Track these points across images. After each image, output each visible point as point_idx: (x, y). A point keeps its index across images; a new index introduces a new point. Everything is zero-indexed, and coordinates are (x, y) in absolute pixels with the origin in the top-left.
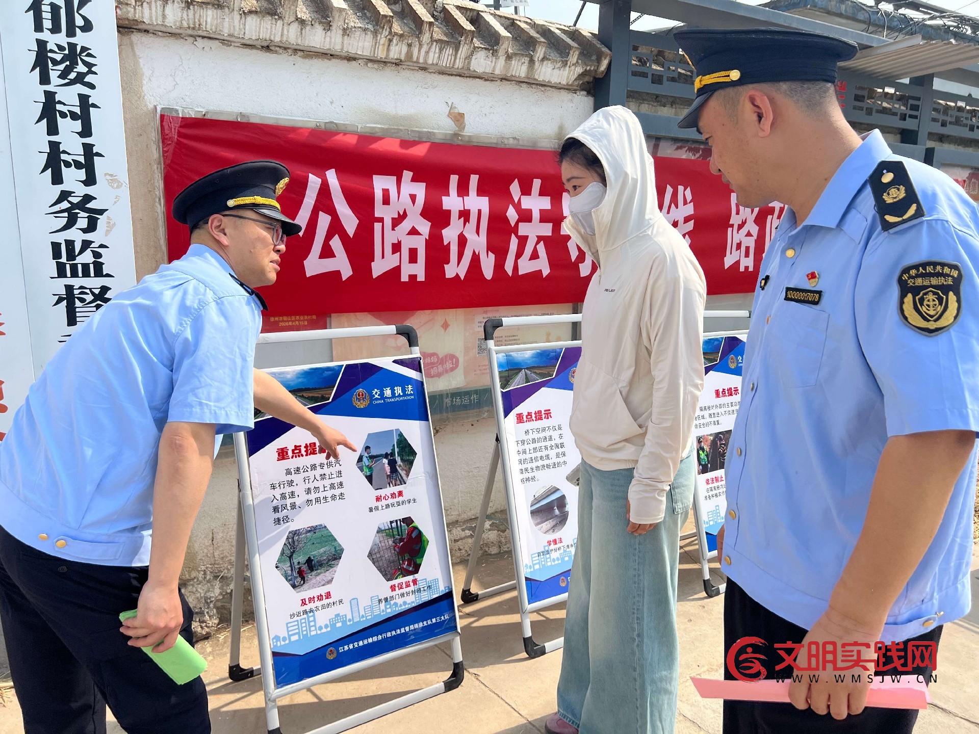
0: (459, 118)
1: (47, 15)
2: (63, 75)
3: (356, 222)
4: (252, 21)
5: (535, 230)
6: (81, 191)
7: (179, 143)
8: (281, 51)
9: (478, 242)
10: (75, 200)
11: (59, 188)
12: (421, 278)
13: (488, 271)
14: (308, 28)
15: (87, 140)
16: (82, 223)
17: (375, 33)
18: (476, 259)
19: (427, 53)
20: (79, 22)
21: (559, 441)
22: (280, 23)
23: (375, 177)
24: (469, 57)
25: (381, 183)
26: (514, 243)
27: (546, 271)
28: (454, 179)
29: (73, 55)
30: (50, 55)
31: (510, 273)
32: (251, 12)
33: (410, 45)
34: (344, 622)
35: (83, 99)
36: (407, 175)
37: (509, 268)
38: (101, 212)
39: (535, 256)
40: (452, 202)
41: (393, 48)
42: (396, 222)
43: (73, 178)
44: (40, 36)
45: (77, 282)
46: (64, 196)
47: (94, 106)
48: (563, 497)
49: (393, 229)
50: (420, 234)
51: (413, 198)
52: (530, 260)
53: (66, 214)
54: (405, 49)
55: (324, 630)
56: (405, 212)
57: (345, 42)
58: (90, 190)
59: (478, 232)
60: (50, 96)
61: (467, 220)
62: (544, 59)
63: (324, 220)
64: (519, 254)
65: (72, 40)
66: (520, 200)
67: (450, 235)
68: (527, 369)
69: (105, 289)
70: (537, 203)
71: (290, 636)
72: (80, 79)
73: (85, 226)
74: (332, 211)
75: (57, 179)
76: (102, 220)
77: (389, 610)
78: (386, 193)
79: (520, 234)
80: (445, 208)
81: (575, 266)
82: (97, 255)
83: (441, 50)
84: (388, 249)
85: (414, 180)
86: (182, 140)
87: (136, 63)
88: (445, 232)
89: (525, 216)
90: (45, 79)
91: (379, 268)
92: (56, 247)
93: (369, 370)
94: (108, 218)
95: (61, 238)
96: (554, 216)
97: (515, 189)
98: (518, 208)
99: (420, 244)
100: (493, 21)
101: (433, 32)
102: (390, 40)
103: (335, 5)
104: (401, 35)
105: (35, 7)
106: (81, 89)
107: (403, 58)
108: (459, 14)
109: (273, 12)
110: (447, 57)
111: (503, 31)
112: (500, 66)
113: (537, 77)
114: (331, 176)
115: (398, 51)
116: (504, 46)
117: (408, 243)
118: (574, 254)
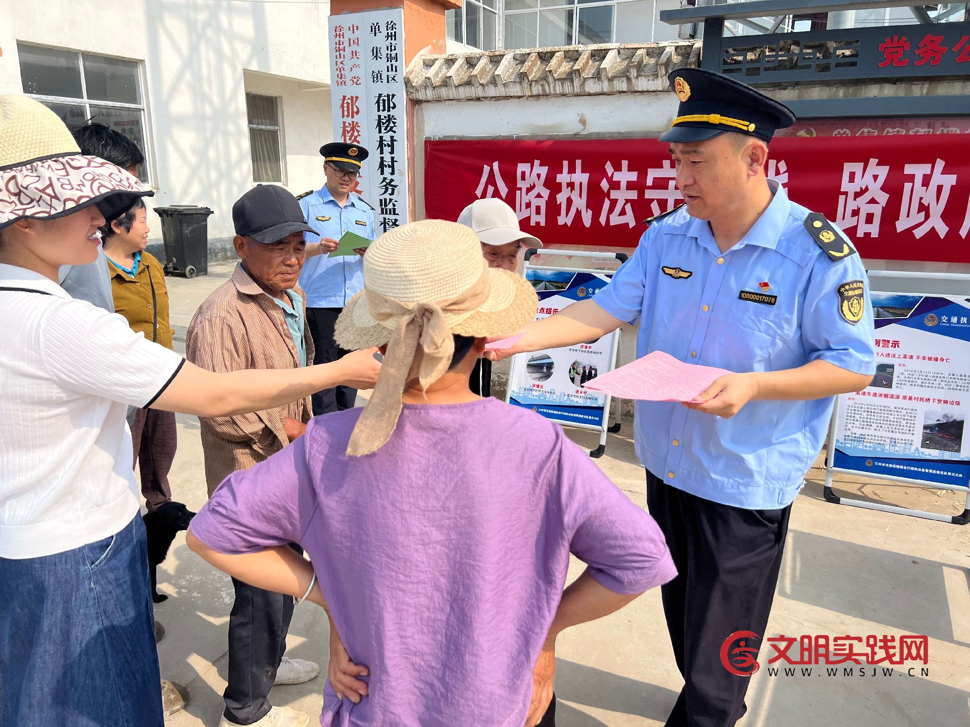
0: (583, 122)
1: (381, 105)
2: (385, 129)
3: (507, 190)
4: (461, 89)
5: (622, 195)
6: (389, 177)
7: (430, 153)
8: (484, 99)
9: (580, 202)
10: (388, 181)
11: (383, 176)
12: (543, 224)
13: (587, 222)
14: (486, 87)
15: (392, 155)
16: (390, 191)
17: (520, 83)
18: (578, 213)
20: (392, 105)
22: (473, 87)
23: (519, 164)
24: (583, 84)
25: (521, 168)
26: (607, 204)
27: (632, 224)
28: (565, 164)
29: (390, 119)
30: (382, 121)
31: (603, 224)
32: (459, 85)
33: (542, 85)
35: (392, 137)
36: (537, 163)
37: (603, 220)
38: (396, 186)
39: (623, 213)
40: (563, 178)
41: (533, 89)
42: (529, 190)
43: (387, 170)
44: (379, 113)
45: (387, 216)
46: (385, 179)
47: (395, 140)
49: (527, 194)
50: (542, 197)
51: (539, 176)
52: (619, 215)
53: (385, 187)
54: (540, 88)
56: (534, 184)
58: (393, 177)
59: (580, 196)
60: (381, 138)
61: (573, 188)
63: (491, 189)
64: (611, 210)
65: (389, 113)
66: (612, 175)
68: (547, 281)
69: (396, 220)
70: (626, 176)
72: (391, 130)
74: (494, 184)
75: (382, 173)
76: (396, 190)
78: (523, 174)
79: (611, 197)
80: (558, 181)
82: (394, 205)
83: (562, 85)
84: (524, 206)
85: (541, 165)
86: (432, 152)
87: (423, 117)
88: (558, 196)
89: (615, 185)
90: (380, 131)
92: (381, 201)
94: (398, 189)
95: (382, 197)
96: (638, 186)
97: (609, 168)
98: (610, 180)
99: (542, 203)
100: (611, 55)
101: (555, 75)
102: (531, 85)
103: (496, 73)
104: (536, 81)
105: (378, 102)
106: (391, 133)
107: (541, 93)
108: (585, 57)
109: (469, 83)
110: (567, 88)
111: (606, 64)
112: (606, 86)
113: (636, 89)
114: (496, 165)
115: (536, 89)
116: (604, 74)
117: (535, 202)
118: (656, 211)
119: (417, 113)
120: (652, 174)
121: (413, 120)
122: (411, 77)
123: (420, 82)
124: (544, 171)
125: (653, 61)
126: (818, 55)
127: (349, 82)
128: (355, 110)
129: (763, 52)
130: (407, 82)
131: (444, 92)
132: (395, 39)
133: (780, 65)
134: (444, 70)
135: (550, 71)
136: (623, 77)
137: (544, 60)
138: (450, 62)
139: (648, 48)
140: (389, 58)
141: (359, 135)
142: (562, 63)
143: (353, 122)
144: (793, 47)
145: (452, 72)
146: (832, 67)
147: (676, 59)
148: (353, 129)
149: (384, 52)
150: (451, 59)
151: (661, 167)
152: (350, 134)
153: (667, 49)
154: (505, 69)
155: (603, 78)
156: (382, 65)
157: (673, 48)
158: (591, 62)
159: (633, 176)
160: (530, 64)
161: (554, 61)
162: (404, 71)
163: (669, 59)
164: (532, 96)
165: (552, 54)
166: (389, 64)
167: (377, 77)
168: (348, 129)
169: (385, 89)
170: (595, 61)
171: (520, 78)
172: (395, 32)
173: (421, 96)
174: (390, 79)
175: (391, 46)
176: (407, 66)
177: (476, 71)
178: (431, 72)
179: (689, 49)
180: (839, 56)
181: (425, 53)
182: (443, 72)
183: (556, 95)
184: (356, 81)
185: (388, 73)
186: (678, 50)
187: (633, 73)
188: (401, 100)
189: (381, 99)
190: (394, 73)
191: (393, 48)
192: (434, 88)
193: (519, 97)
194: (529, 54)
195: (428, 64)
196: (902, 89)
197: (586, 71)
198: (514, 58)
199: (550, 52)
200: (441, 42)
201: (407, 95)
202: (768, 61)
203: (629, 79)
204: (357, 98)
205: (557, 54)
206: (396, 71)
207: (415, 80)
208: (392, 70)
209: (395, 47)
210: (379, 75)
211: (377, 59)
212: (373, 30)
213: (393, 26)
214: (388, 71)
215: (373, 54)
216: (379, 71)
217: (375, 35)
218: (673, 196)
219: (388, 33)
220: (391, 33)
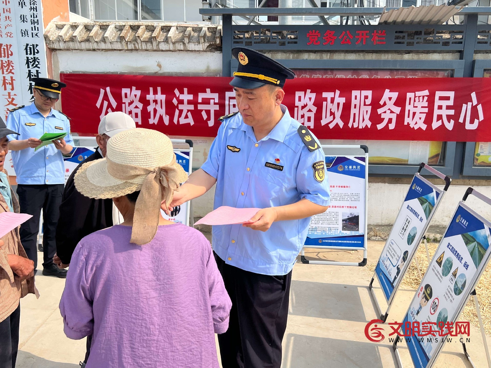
0: (159, 66)
1: (29, 50)
2: (32, 66)
3: (116, 104)
5: (186, 107)
8: (98, 50)
9: (162, 111)
12: (140, 123)
13: (166, 122)
14: (99, 43)
17: (121, 42)
18: (161, 117)
19: (141, 45)
20: (36, 51)
22: (90, 43)
23: (123, 89)
24: (158, 45)
25: (124, 91)
26: (177, 112)
27: (192, 123)
28: (151, 89)
29: (35, 60)
30: (29, 60)
31: (176, 123)
32: (82, 41)
33: (134, 44)
35: (37, 71)
36: (134, 88)
37: (175, 121)
39: (186, 117)
40: (150, 97)
41: (129, 46)
42: (130, 104)
44: (27, 56)
47: (40, 73)
49: (129, 106)
50: (138, 108)
51: (136, 96)
52: (184, 118)
54: (133, 46)
56: (133, 100)
59: (161, 107)
60: (29, 71)
61: (156, 103)
62: (189, 43)
63: (106, 103)
64: (180, 116)
65: (34, 56)
66: (179, 96)
67: (150, 109)
70: (186, 97)
72: (36, 66)
74: (108, 101)
78: (126, 94)
79: (179, 108)
80: (147, 99)
81: (206, 122)
83: (146, 44)
85: (136, 89)
86: (65, 80)
87: (58, 59)
88: (148, 107)
89: (181, 102)
90: (28, 67)
93: (85, 150)
96: (194, 102)
97: (177, 92)
98: (178, 99)
99: (139, 111)
100: (173, 30)
101: (142, 39)
102: (127, 44)
103: (105, 36)
104: (130, 42)
105: (26, 49)
106: (37, 69)
107: (133, 48)
108: (158, 30)
109: (88, 40)
110: (149, 46)
111: (171, 34)
112: (171, 47)
113: (188, 49)
114: (108, 89)
115: (131, 46)
116: (170, 40)
117: (135, 111)
118: (205, 116)
119: (53, 57)
120: (201, 96)
121: (51, 61)
122: (49, 35)
123: (55, 38)
124: (138, 93)
125: (196, 34)
126: (279, 37)
127: (4, 35)
128: (10, 53)
129: (252, 34)
130: (46, 38)
131: (71, 45)
132: (36, 11)
133: (261, 41)
134: (71, 32)
135: (138, 37)
136: (181, 42)
137: (134, 30)
138: (74, 27)
139: (193, 28)
140: (33, 22)
141: (13, 69)
142: (145, 32)
143: (8, 61)
144: (267, 32)
145: (76, 33)
146: (286, 43)
147: (209, 34)
148: (9, 65)
149: (29, 18)
150: (75, 26)
151: (205, 92)
152: (6, 68)
153: (204, 29)
154: (110, 33)
155: (170, 42)
156: (28, 26)
157: (206, 29)
158: (161, 32)
159: (191, 97)
160: (126, 31)
161: (140, 31)
162: (43, 30)
163: (205, 34)
164: (128, 50)
165: (139, 27)
166: (33, 26)
167: (24, 33)
168: (5, 65)
169: (31, 41)
170: (164, 32)
171: (120, 39)
172: (36, 7)
173: (56, 46)
174: (34, 35)
175: (34, 15)
176: (45, 28)
177: (92, 33)
178: (62, 33)
179: (215, 29)
180: (289, 38)
181: (57, 20)
182: (70, 33)
183: (142, 50)
184: (9, 35)
185: (32, 32)
186: (209, 29)
187: (186, 40)
188: (43, 48)
189: (28, 47)
190: (36, 32)
191: (35, 16)
192: (65, 42)
193: (120, 50)
194: (124, 26)
195: (60, 27)
196: (318, 56)
197: (159, 38)
198: (115, 28)
199: (137, 26)
200: (66, 14)
201: (46, 45)
202: (255, 39)
203: (184, 44)
204: (11, 46)
205: (141, 27)
206: (38, 30)
207: (52, 37)
208: (35, 30)
209: (36, 16)
210: (26, 32)
211: (24, 22)
212: (21, 4)
213: (34, 3)
214: (32, 30)
215: (21, 19)
216: (26, 30)
217: (22, 7)
218: (213, 108)
219: (31, 7)
220: (34, 7)
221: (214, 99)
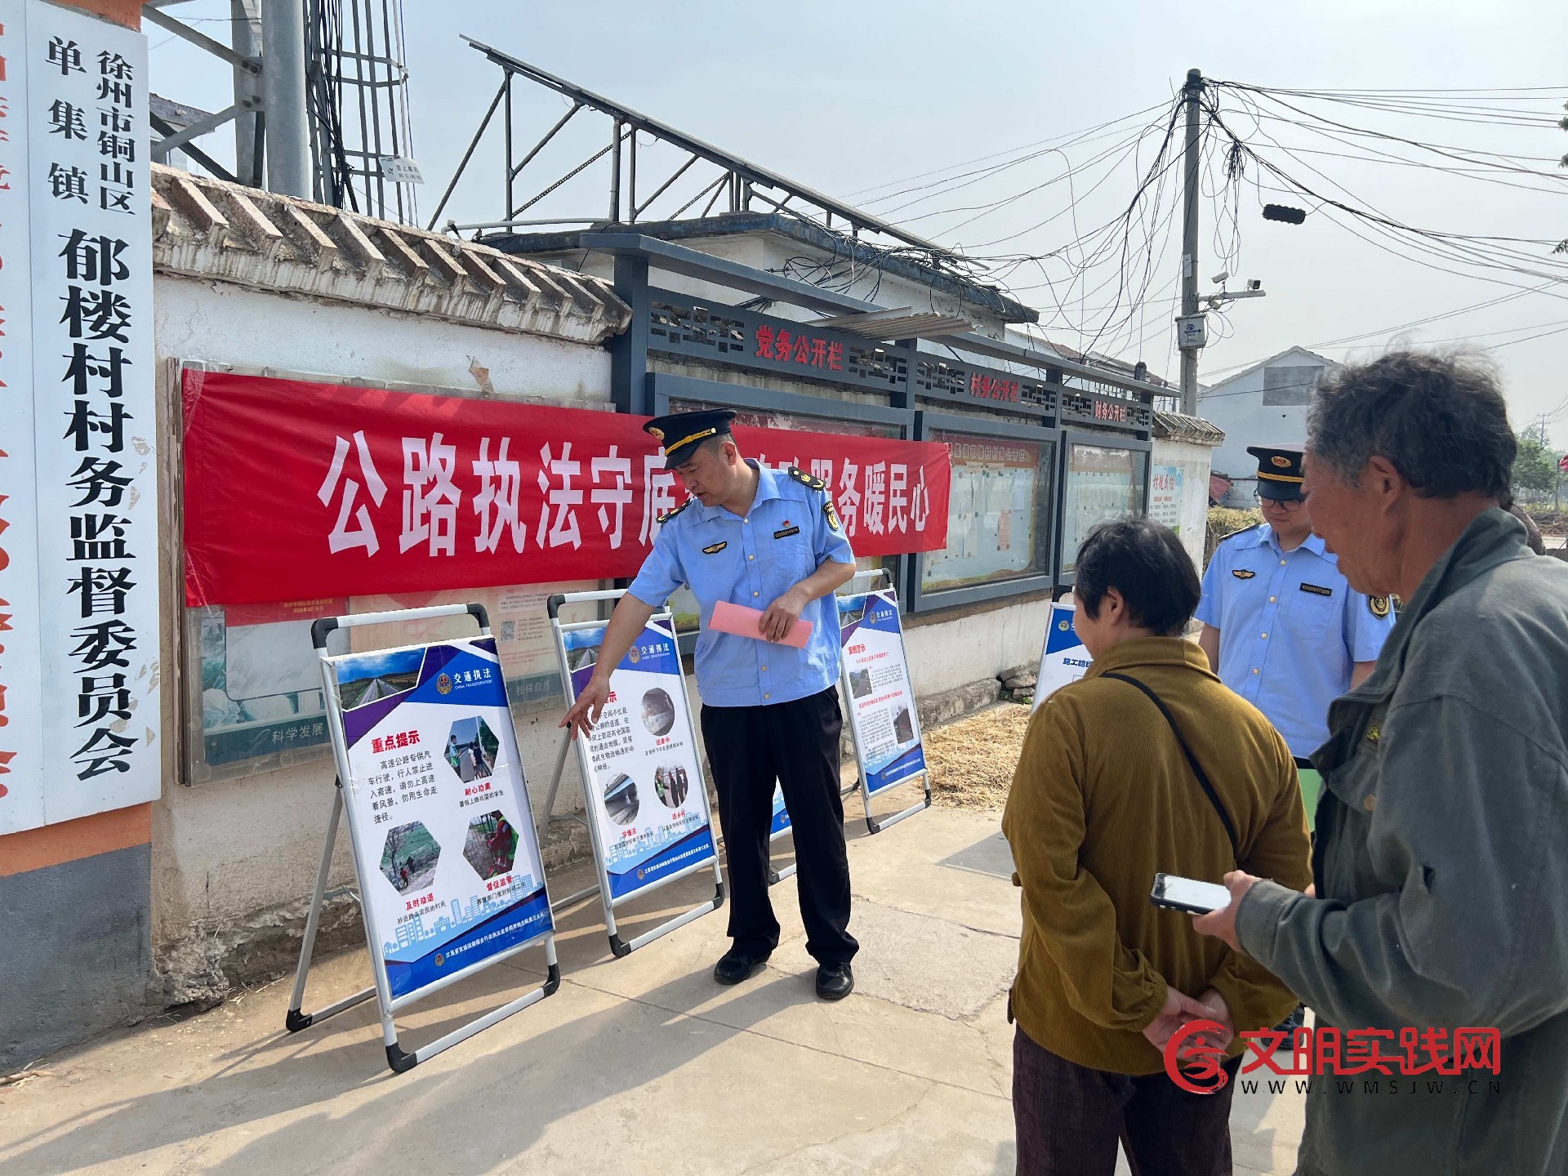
0: (481, 374)
1: (81, 260)
2: (94, 328)
3: (384, 489)
4: (285, 269)
5: (567, 498)
6: (106, 457)
7: (201, 401)
8: (301, 297)
9: (509, 511)
10: (99, 468)
11: (83, 455)
12: (451, 552)
13: (519, 546)
14: (342, 277)
15: (116, 400)
16: (106, 494)
18: (507, 530)
19: (456, 305)
20: (115, 268)
21: (624, 725)
22: (313, 272)
23: (403, 439)
24: (497, 311)
25: (410, 446)
26: (546, 510)
27: (577, 544)
28: (485, 442)
29: (107, 304)
30: (82, 304)
31: (542, 546)
32: (284, 259)
34: (448, 925)
35: (115, 353)
36: (438, 437)
37: (540, 540)
38: (126, 482)
39: (566, 526)
41: (422, 299)
42: (426, 489)
43: (98, 442)
44: (73, 282)
45: (95, 564)
46: (88, 463)
47: (126, 361)
48: (633, 786)
49: (423, 498)
50: (450, 503)
51: (443, 462)
52: (562, 530)
53: (88, 485)
54: (434, 300)
55: (430, 935)
56: (435, 478)
57: (377, 292)
58: (116, 457)
59: (509, 500)
60: (80, 349)
61: (498, 487)
62: (569, 315)
63: (351, 488)
64: (551, 525)
65: (107, 288)
66: (550, 463)
67: (481, 503)
68: (592, 648)
69: (124, 572)
70: (567, 469)
71: (400, 942)
72: (112, 331)
73: (108, 497)
74: (360, 478)
75: (82, 444)
76: (126, 491)
77: (488, 911)
78: (415, 456)
79: (551, 502)
80: (476, 473)
81: (606, 537)
82: (119, 532)
83: (470, 303)
84: (417, 520)
86: (206, 398)
88: (476, 500)
89: (556, 483)
90: (75, 331)
91: (407, 542)
92: (75, 522)
93: (450, 652)
94: (133, 488)
95: (80, 512)
96: (582, 484)
97: (545, 452)
98: (548, 474)
99: (450, 513)
102: (421, 292)
105: (70, 251)
106: (112, 342)
107: (432, 310)
109: (304, 260)
110: (475, 311)
112: (526, 320)
113: (558, 333)
114: (361, 439)
115: (427, 302)
117: (438, 513)
118: (604, 523)
120: (598, 465)
124: (451, 454)
132: (128, 104)
136: (553, 311)
140: (109, 146)
151: (607, 454)
156: (85, 155)
166: (108, 160)
167: (66, 183)
169: (97, 223)
172: (128, 87)
174: (110, 200)
175: (115, 117)
183: (437, 317)
185: (105, 184)
189: (83, 244)
190: (123, 188)
191: (121, 124)
192: (219, 249)
206: (130, 185)
208: (117, 179)
209: (127, 123)
210: (75, 181)
211: (68, 136)
212: (59, 56)
213: (120, 67)
214: (104, 177)
215: (56, 119)
216: (75, 170)
217: (65, 72)
218: (621, 498)
219: (106, 81)
220: (117, 85)
221: (622, 473)
